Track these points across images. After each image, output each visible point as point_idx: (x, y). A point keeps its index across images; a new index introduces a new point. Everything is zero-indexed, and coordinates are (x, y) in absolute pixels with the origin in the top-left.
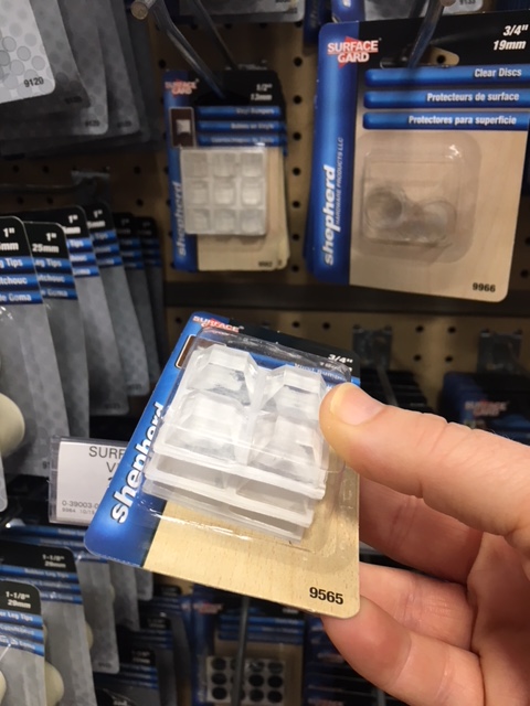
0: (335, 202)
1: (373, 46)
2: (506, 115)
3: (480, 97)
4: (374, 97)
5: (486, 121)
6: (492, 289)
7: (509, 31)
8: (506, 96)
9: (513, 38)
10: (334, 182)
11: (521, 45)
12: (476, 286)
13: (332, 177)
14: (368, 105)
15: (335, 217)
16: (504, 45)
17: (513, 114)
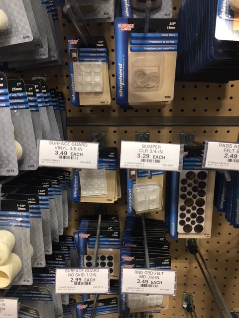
0: (122, 76)
1: (132, 26)
2: (171, 47)
3: (164, 42)
4: (133, 41)
5: (166, 49)
6: (170, 97)
7: (171, 24)
8: (171, 42)
9: (172, 26)
10: (122, 69)
11: (174, 28)
12: (165, 97)
13: (121, 67)
14: (131, 44)
15: (122, 81)
16: (170, 28)
17: (173, 47)
